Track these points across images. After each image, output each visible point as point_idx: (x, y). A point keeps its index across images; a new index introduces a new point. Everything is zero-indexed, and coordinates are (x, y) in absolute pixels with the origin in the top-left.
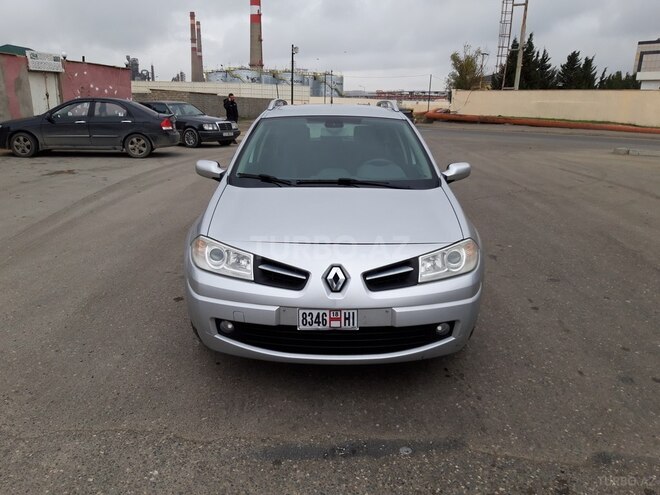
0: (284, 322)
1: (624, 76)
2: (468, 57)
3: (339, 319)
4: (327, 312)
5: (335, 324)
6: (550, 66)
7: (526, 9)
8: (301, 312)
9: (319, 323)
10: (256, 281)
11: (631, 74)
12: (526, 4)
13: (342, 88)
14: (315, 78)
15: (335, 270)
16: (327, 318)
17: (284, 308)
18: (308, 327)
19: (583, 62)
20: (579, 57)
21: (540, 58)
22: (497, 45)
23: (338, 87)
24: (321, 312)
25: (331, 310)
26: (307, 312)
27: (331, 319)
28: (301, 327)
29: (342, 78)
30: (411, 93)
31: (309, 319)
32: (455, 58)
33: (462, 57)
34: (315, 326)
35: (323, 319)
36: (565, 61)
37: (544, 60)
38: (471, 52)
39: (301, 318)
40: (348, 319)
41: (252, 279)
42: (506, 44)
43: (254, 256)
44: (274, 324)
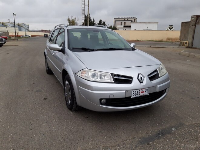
0: (127, 96)
1: (113, 27)
2: (73, 20)
3: (143, 92)
4: (140, 90)
5: (142, 94)
6: (95, 23)
7: (88, 7)
8: (133, 91)
9: (137, 94)
10: (115, 83)
11: (114, 26)
12: (88, 5)
13: (29, 29)
14: (19, 25)
15: (140, 75)
16: (140, 92)
17: (127, 91)
18: (134, 96)
19: (103, 22)
20: (102, 21)
21: (92, 21)
22: (82, 17)
23: (27, 28)
24: (139, 90)
25: (141, 89)
26: (134, 91)
27: (142, 92)
28: (132, 97)
29: (28, 26)
31: (135, 93)
32: (69, 20)
33: (71, 20)
34: (137, 96)
35: (139, 93)
36: (99, 22)
37: (94, 21)
38: (73, 18)
39: (132, 93)
40: (146, 91)
41: (113, 82)
42: (84, 17)
43: (111, 74)
44: (124, 97)
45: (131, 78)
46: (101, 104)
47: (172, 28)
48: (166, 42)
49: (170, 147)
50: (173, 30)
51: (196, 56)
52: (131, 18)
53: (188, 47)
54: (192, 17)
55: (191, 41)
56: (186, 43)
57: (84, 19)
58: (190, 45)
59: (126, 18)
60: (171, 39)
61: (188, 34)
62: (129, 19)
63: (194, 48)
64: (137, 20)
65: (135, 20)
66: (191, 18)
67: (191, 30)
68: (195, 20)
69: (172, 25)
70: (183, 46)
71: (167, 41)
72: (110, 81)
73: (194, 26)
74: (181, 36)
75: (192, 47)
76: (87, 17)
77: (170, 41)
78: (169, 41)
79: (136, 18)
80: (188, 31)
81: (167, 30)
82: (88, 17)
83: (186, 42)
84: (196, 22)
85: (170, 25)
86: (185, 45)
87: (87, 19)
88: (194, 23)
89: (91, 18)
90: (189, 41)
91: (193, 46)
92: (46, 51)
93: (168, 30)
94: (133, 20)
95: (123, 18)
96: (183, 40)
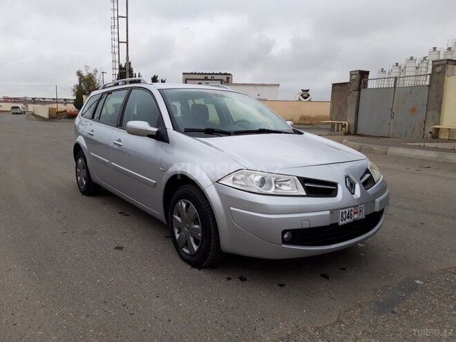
0: (332, 221)
2: (90, 74)
3: (357, 213)
4: (353, 209)
5: (356, 216)
7: (127, 46)
8: (341, 211)
9: (348, 217)
10: (308, 195)
12: (127, 42)
15: (348, 179)
16: (352, 213)
17: (333, 211)
18: (344, 222)
22: (112, 67)
24: (350, 209)
25: (354, 207)
27: (355, 213)
28: (341, 223)
30: (34, 99)
31: (344, 216)
32: (79, 74)
33: (85, 74)
34: (348, 220)
38: (91, 71)
39: (341, 216)
40: (360, 211)
41: (305, 194)
42: (117, 67)
43: (297, 177)
44: (329, 224)
45: (335, 184)
46: (284, 242)
47: (308, 95)
48: (299, 124)
49: (434, 313)
50: (309, 101)
51: (374, 149)
52: (220, 74)
53: (348, 133)
54: (352, 73)
55: (352, 122)
56: (345, 126)
57: (117, 72)
58: (352, 130)
59: (209, 74)
60: (309, 118)
61: (347, 107)
62: (216, 77)
63: (359, 135)
64: (232, 79)
65: (228, 78)
66: (351, 75)
67: (352, 99)
68: (358, 80)
69: (308, 91)
70: (338, 131)
71: (301, 122)
72: (295, 192)
73: (357, 92)
74: (332, 110)
75: (355, 134)
76: (125, 69)
77: (307, 122)
78: (304, 122)
79: (230, 74)
80: (346, 100)
81: (297, 99)
82: (127, 69)
83: (343, 122)
84: (360, 84)
85: (303, 91)
86: (342, 130)
87: (125, 73)
88: (356, 84)
89: (134, 72)
90: (349, 121)
91: (358, 132)
92: (81, 140)
93: (300, 100)
94: (224, 78)
95: (202, 74)
96: (337, 120)
